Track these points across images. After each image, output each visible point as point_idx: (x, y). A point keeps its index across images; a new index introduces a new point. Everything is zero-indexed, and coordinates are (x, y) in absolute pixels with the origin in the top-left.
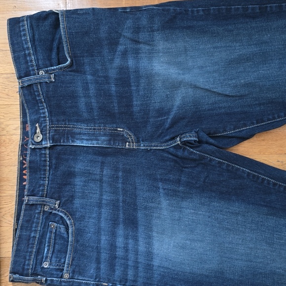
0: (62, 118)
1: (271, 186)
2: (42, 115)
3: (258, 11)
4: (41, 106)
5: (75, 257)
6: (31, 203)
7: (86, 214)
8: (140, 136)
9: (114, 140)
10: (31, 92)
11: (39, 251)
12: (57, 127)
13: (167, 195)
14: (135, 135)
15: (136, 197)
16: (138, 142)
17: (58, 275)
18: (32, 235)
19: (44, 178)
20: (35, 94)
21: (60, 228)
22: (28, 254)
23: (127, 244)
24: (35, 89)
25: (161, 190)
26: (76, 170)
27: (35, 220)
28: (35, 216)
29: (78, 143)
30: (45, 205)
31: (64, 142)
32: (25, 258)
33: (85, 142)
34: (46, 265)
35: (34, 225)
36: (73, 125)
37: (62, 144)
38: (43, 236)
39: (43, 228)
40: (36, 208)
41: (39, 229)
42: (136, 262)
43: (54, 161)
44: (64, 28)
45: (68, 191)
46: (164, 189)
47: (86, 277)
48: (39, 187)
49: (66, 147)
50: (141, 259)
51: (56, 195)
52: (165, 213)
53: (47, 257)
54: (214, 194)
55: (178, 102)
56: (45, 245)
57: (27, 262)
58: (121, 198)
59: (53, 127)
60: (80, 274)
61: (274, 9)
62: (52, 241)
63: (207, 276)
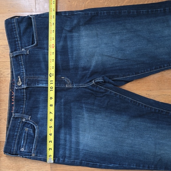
0: (32, 73)
1: (143, 107)
2: (22, 72)
3: (136, 13)
4: (21, 67)
5: (38, 145)
6: (16, 117)
8: (74, 81)
9: (60, 83)
10: (17, 60)
11: (19, 143)
12: (29, 77)
13: (87, 111)
14: (71, 80)
15: (71, 112)
16: (72, 84)
17: (29, 155)
18: (16, 134)
19: (23, 104)
20: (19, 61)
21: (30, 131)
22: (13, 144)
23: (66, 137)
24: (19, 58)
25: (84, 108)
26: (40, 100)
27: (18, 126)
28: (17, 124)
29: (41, 85)
30: (23, 118)
31: (33, 85)
32: (11, 146)
33: (44, 84)
34: (22, 149)
35: (17, 129)
36: (38, 76)
37: (32, 86)
38: (21, 135)
39: (21, 131)
40: (18, 120)
41: (19, 131)
42: (71, 147)
43: (28, 96)
44: (34, 25)
45: (35, 111)
46: (86, 108)
47: (44, 155)
48: (20, 109)
49: (34, 88)
50: (73, 146)
51: (29, 113)
52: (86, 120)
53: (23, 146)
54: (113, 111)
55: (93, 63)
56: (22, 139)
57: (12, 148)
58: (63, 113)
59: (27, 78)
60: (41, 154)
61: (144, 13)
62: (26, 137)
63: (108, 155)
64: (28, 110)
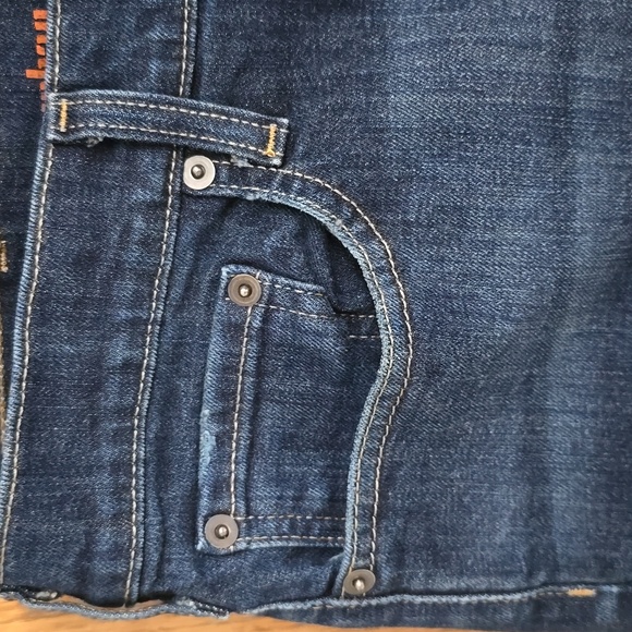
5: (400, 465)
6: (95, 131)
7: (470, 191)
18: (119, 352)
21: (296, 301)
22: (105, 479)
27: (134, 254)
28: (127, 229)
30: (188, 152)
32: (86, 509)
34: (222, 533)
35: (127, 287)
38: (179, 356)
39: (180, 308)
40: (132, 177)
41: (156, 310)
45: (337, 54)
47: (474, 574)
48: (141, 30)
51: (262, 83)
53: (219, 488)
56: (197, 411)
57: (106, 537)
60: (438, 558)
62: (244, 384)
64: (238, 46)
